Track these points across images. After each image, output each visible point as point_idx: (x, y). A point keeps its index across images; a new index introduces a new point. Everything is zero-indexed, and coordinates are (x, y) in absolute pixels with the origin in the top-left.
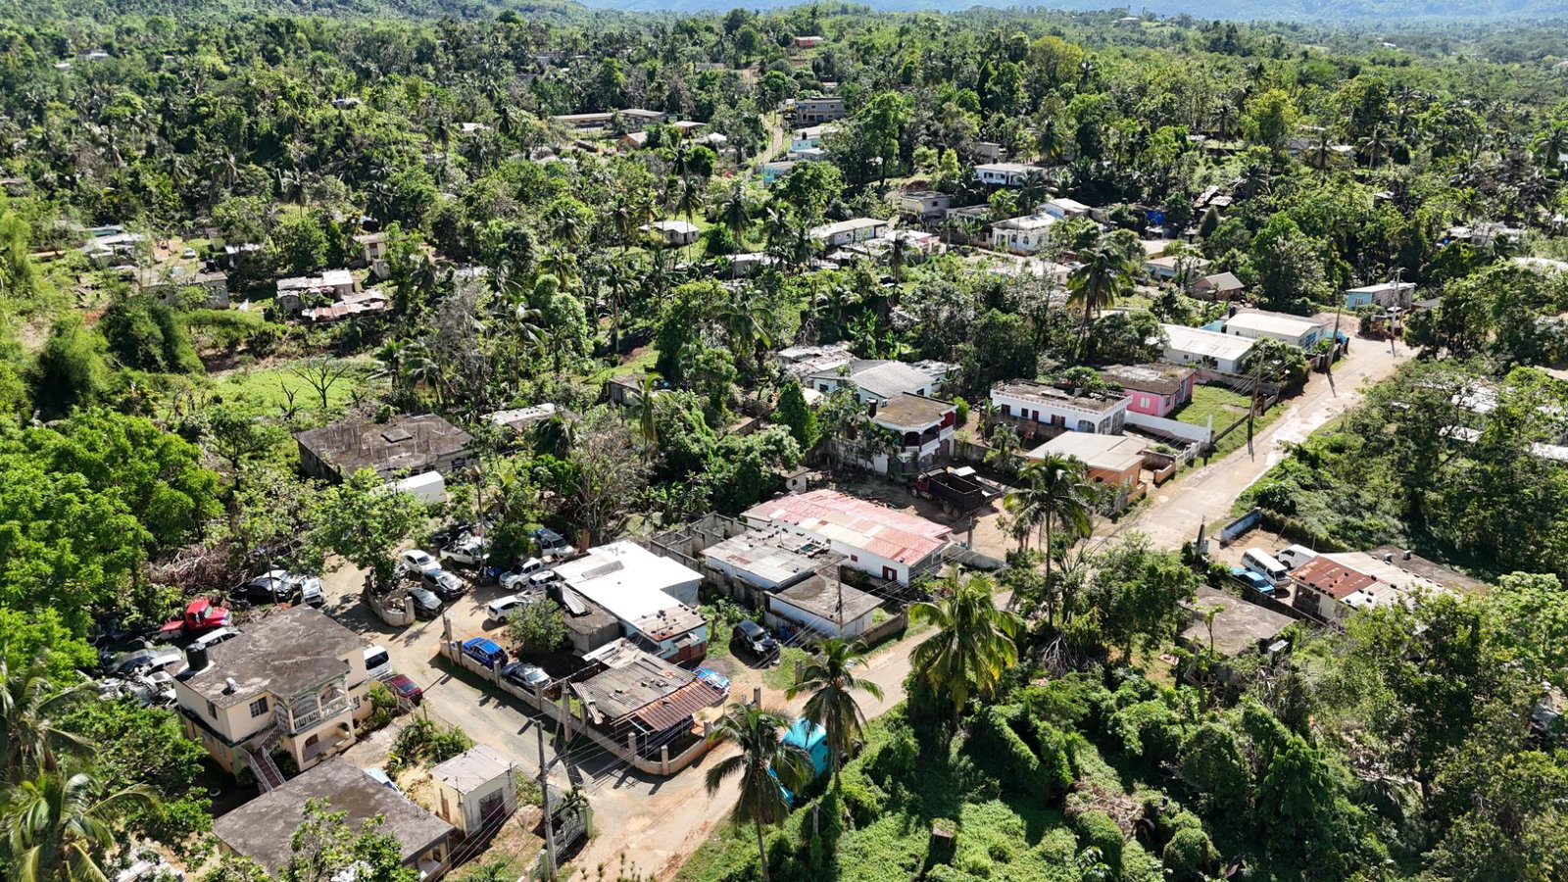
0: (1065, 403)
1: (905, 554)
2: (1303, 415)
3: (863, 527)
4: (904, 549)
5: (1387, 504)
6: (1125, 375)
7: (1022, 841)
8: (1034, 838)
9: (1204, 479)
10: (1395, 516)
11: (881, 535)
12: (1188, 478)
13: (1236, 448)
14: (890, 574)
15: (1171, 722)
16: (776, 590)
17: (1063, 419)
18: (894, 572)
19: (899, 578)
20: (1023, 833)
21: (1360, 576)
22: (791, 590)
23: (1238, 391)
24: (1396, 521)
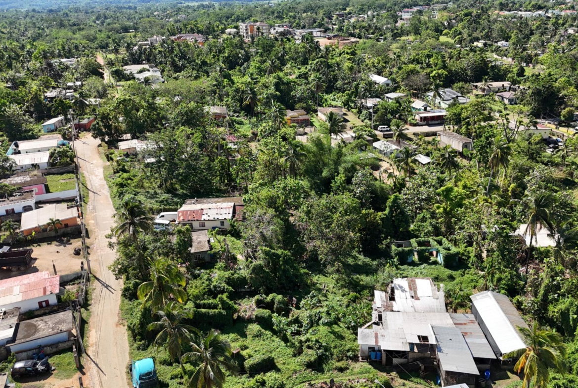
0: (4, 203)
1: (49, 289)
2: (92, 173)
3: (9, 291)
4: (45, 289)
5: (159, 191)
6: (13, 182)
7: (241, 339)
8: (244, 335)
9: (94, 208)
10: (165, 193)
11: (23, 289)
12: (88, 211)
13: (88, 193)
14: (44, 304)
15: (233, 274)
16: (13, 340)
17: (13, 210)
18: (47, 302)
19: (51, 302)
20: (239, 337)
21: (198, 210)
22: (19, 336)
23: (58, 174)
24: (167, 195)
